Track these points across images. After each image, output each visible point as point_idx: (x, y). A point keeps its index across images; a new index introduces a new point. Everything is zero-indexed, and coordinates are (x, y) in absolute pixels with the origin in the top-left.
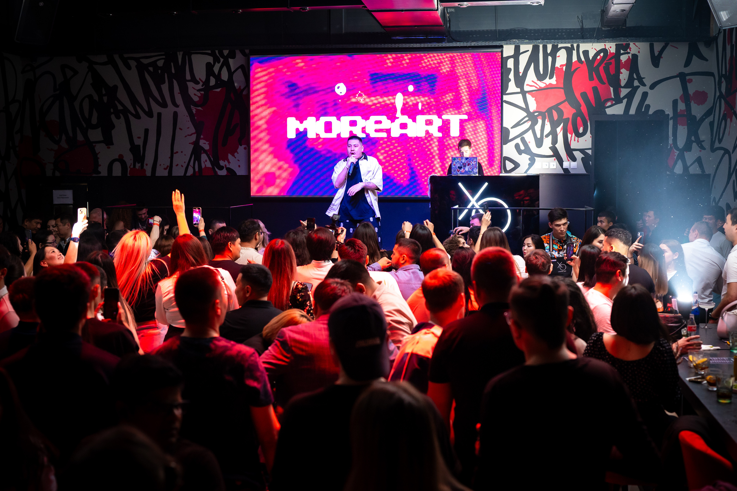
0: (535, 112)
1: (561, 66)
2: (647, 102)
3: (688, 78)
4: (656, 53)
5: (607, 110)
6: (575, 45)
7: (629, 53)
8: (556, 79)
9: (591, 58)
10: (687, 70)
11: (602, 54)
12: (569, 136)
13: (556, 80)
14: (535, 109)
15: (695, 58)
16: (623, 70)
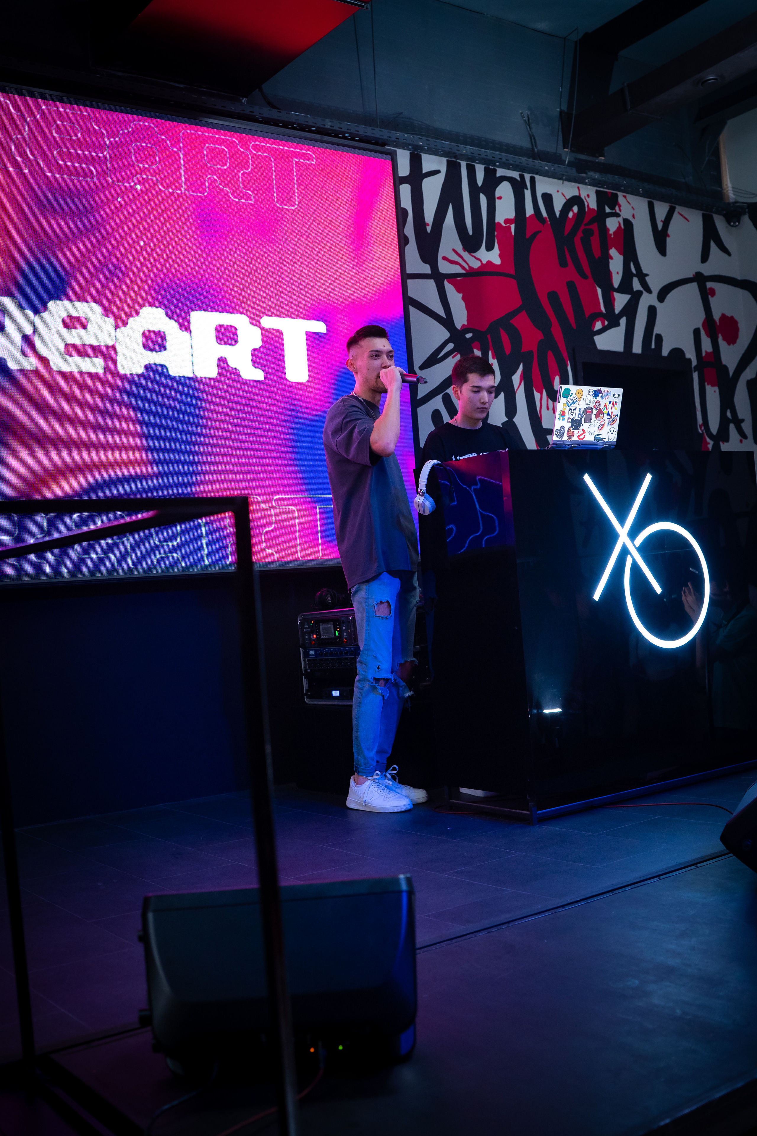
0: (466, 329)
1: (507, 221)
2: (657, 330)
3: (709, 285)
4: (660, 226)
5: (597, 338)
6: (527, 177)
7: (618, 215)
8: (498, 252)
9: (558, 214)
10: (707, 270)
11: (575, 209)
12: (537, 396)
13: (500, 256)
14: (466, 323)
15: (713, 246)
16: (613, 252)
